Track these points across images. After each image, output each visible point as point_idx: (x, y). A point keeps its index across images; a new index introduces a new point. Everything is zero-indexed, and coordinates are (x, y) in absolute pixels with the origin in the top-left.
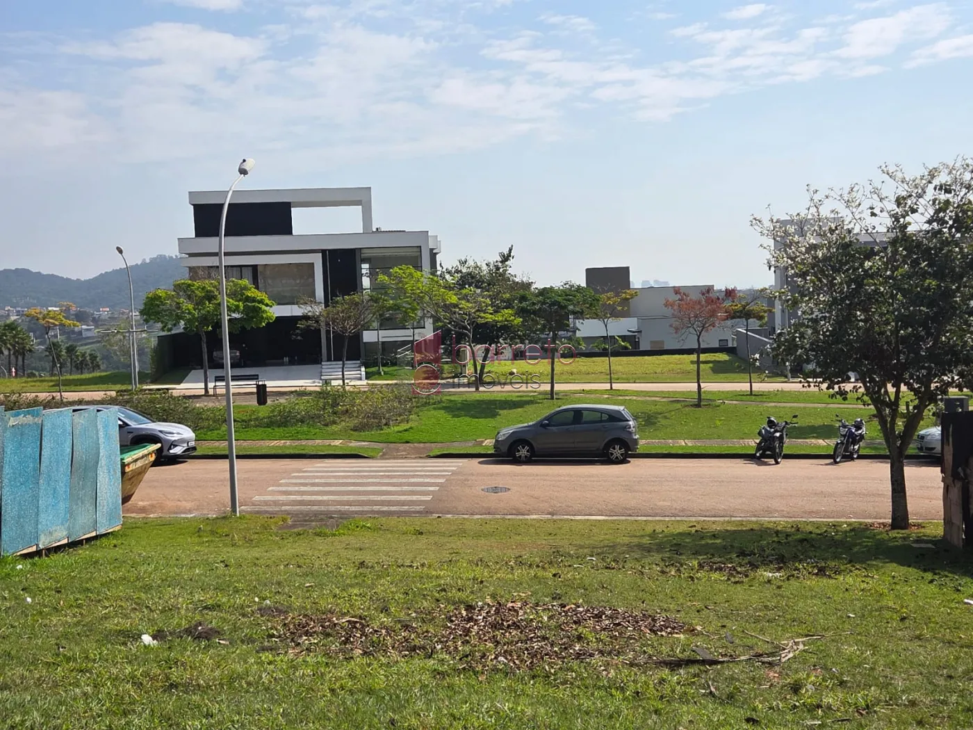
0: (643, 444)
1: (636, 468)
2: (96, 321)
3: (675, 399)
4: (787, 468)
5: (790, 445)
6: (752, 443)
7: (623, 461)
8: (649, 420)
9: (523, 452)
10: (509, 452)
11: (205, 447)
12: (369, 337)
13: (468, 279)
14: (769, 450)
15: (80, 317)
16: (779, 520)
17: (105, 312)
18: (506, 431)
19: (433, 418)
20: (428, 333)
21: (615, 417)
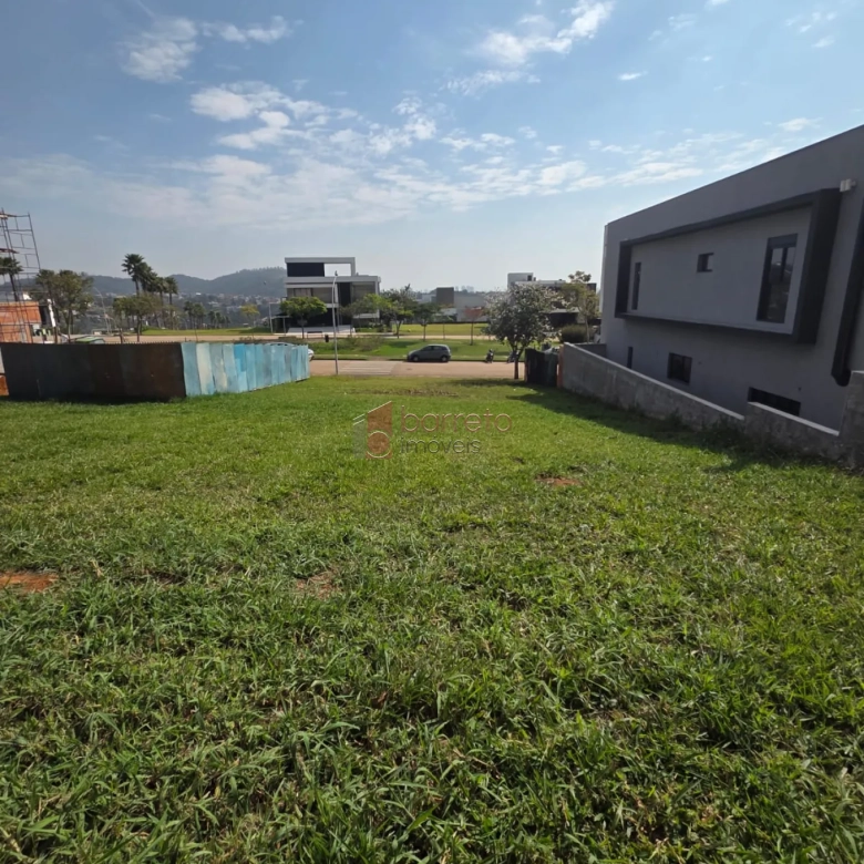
0: (452, 357)
1: (450, 363)
2: (218, 300)
3: (464, 342)
4: (494, 364)
5: (496, 357)
6: (485, 357)
7: (446, 362)
8: (455, 349)
9: (416, 359)
10: (411, 359)
11: (317, 356)
12: (357, 317)
13: (394, 297)
14: (489, 359)
15: (211, 298)
16: (486, 377)
17: (222, 296)
18: (411, 353)
19: (386, 347)
20: (377, 315)
21: (444, 349)
